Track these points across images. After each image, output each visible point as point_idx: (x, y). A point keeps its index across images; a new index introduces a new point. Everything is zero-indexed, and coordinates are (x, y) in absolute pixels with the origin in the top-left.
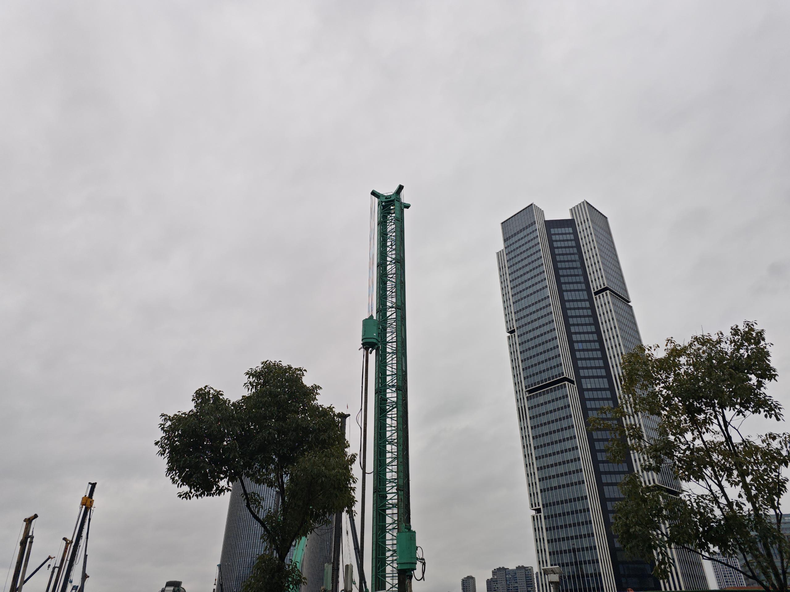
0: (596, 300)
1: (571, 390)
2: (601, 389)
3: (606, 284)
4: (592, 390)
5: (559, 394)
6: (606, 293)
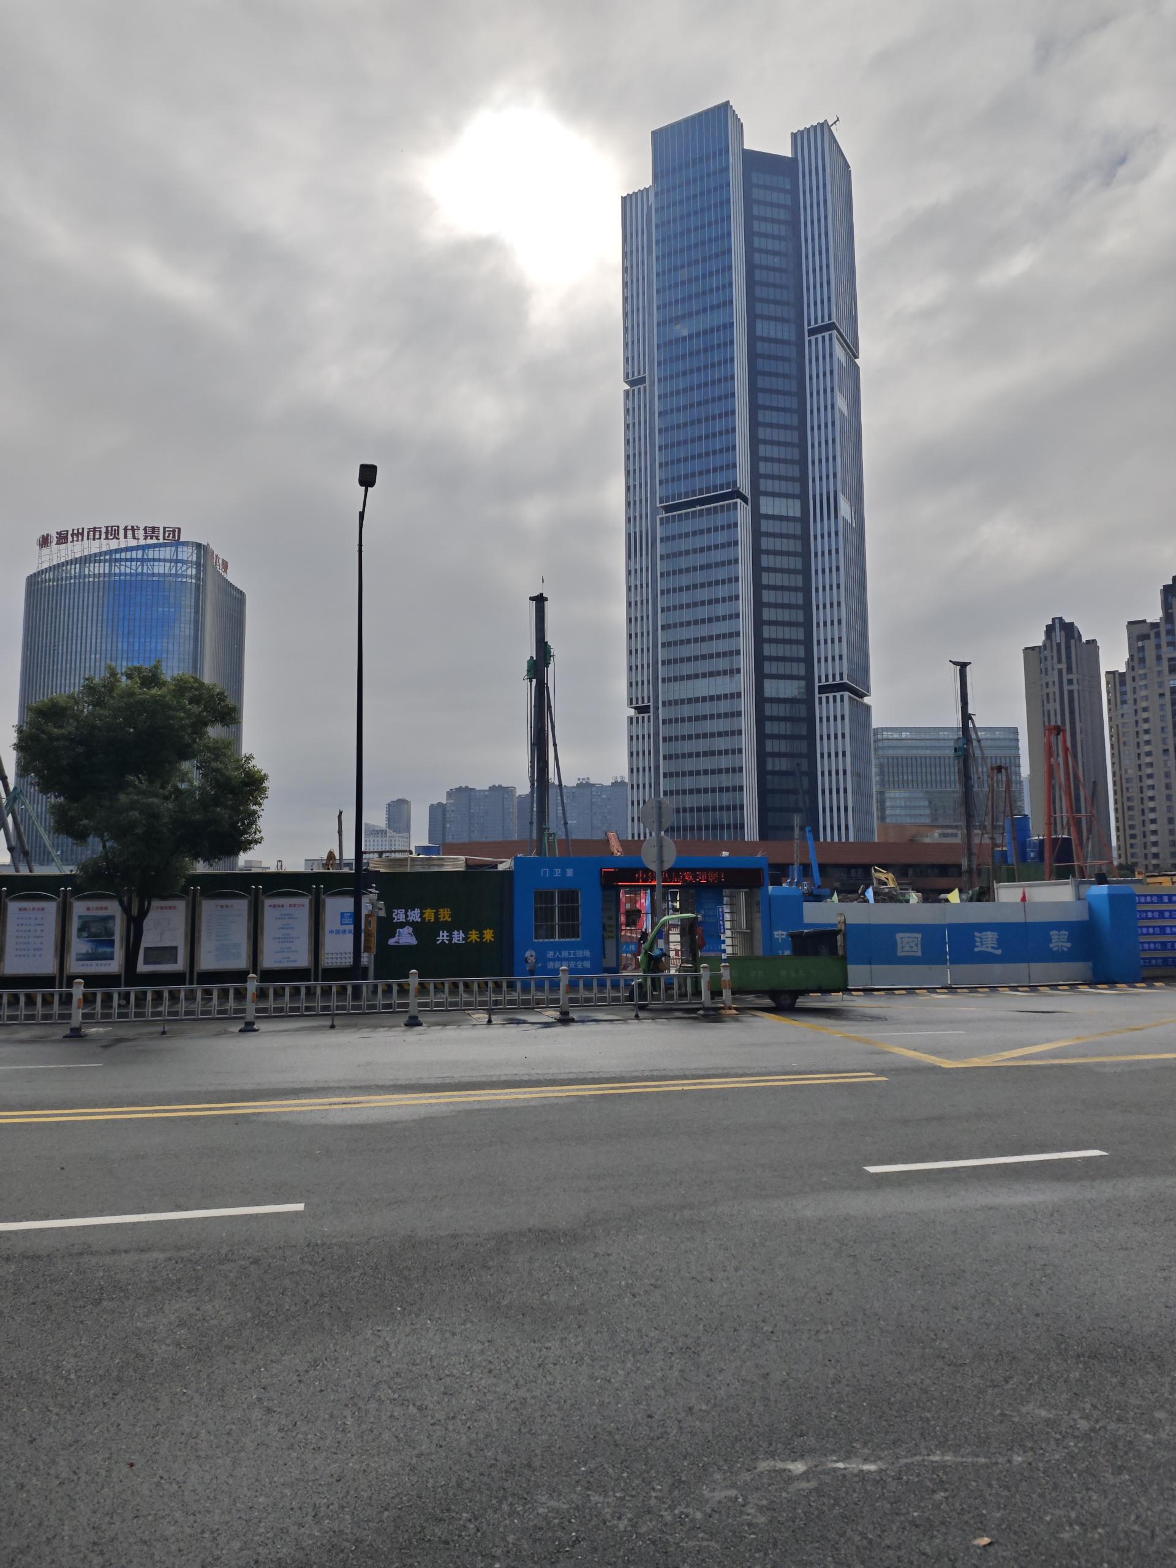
0: (810, 346)
1: (743, 514)
2: (786, 518)
3: (831, 315)
4: (773, 517)
5: (720, 519)
6: (831, 336)
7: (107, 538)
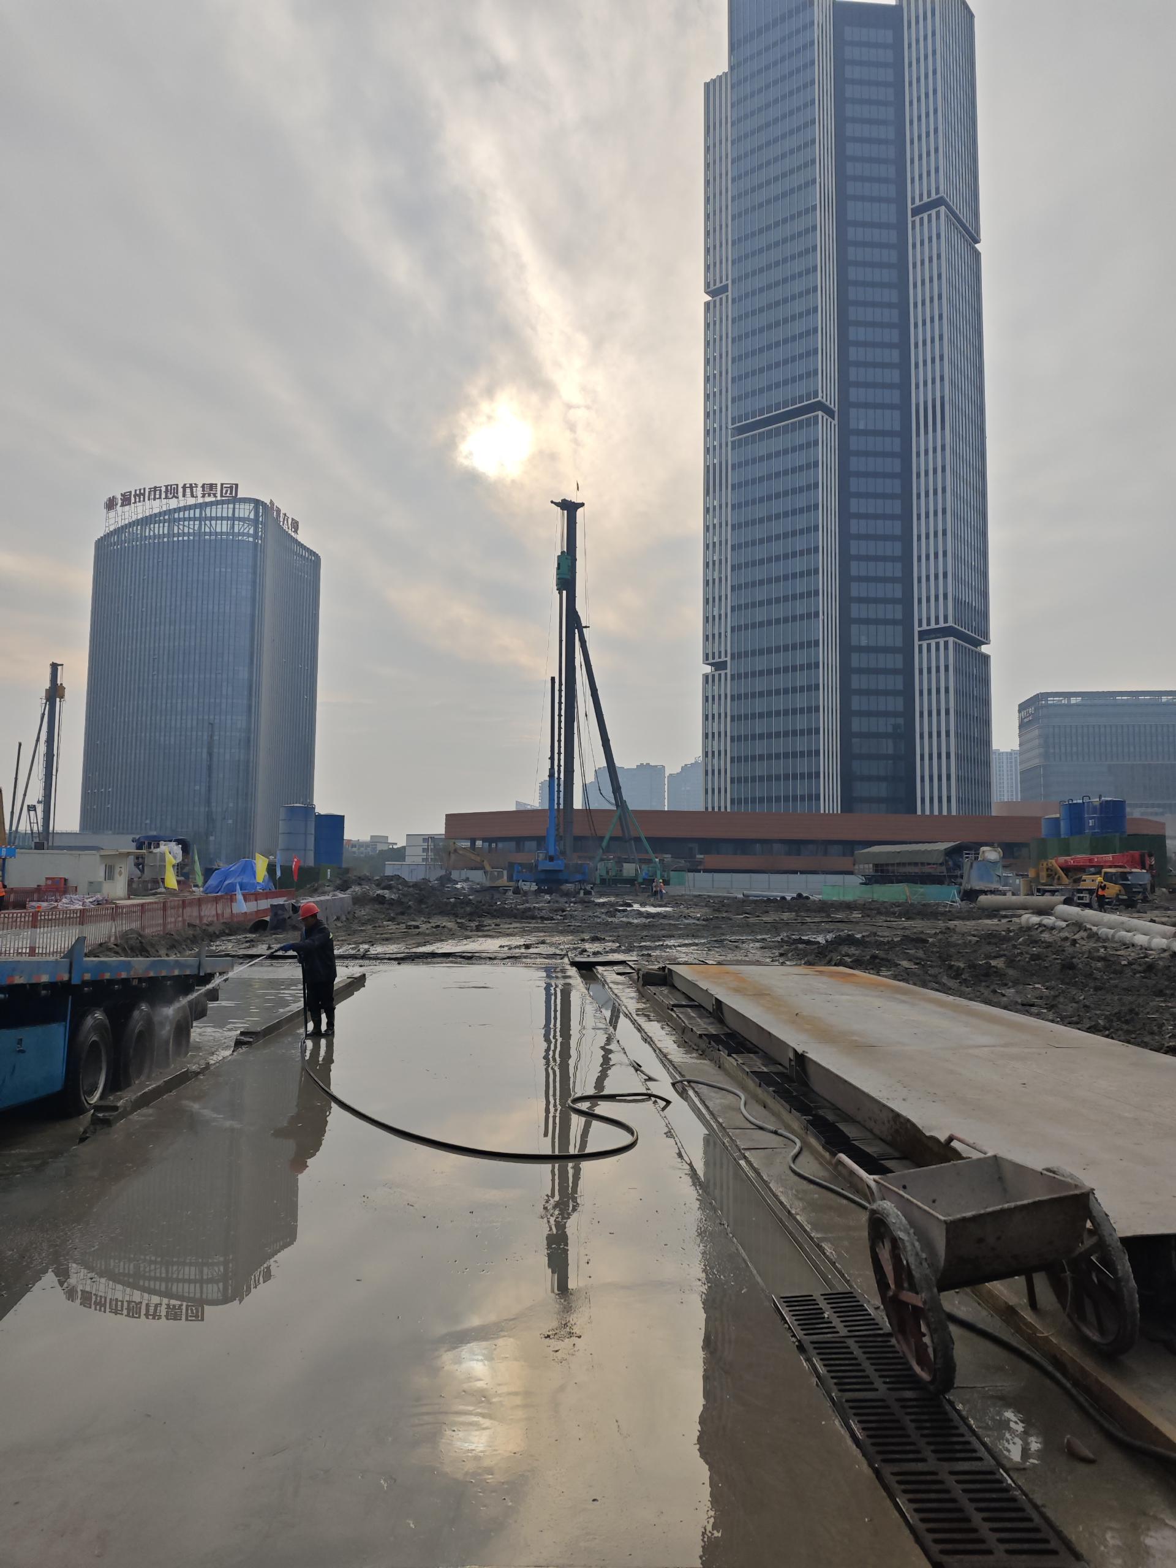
0: (913, 228)
1: (826, 430)
2: (883, 433)
3: (941, 188)
4: (866, 433)
5: (800, 437)
6: (938, 214)
7: (166, 498)
